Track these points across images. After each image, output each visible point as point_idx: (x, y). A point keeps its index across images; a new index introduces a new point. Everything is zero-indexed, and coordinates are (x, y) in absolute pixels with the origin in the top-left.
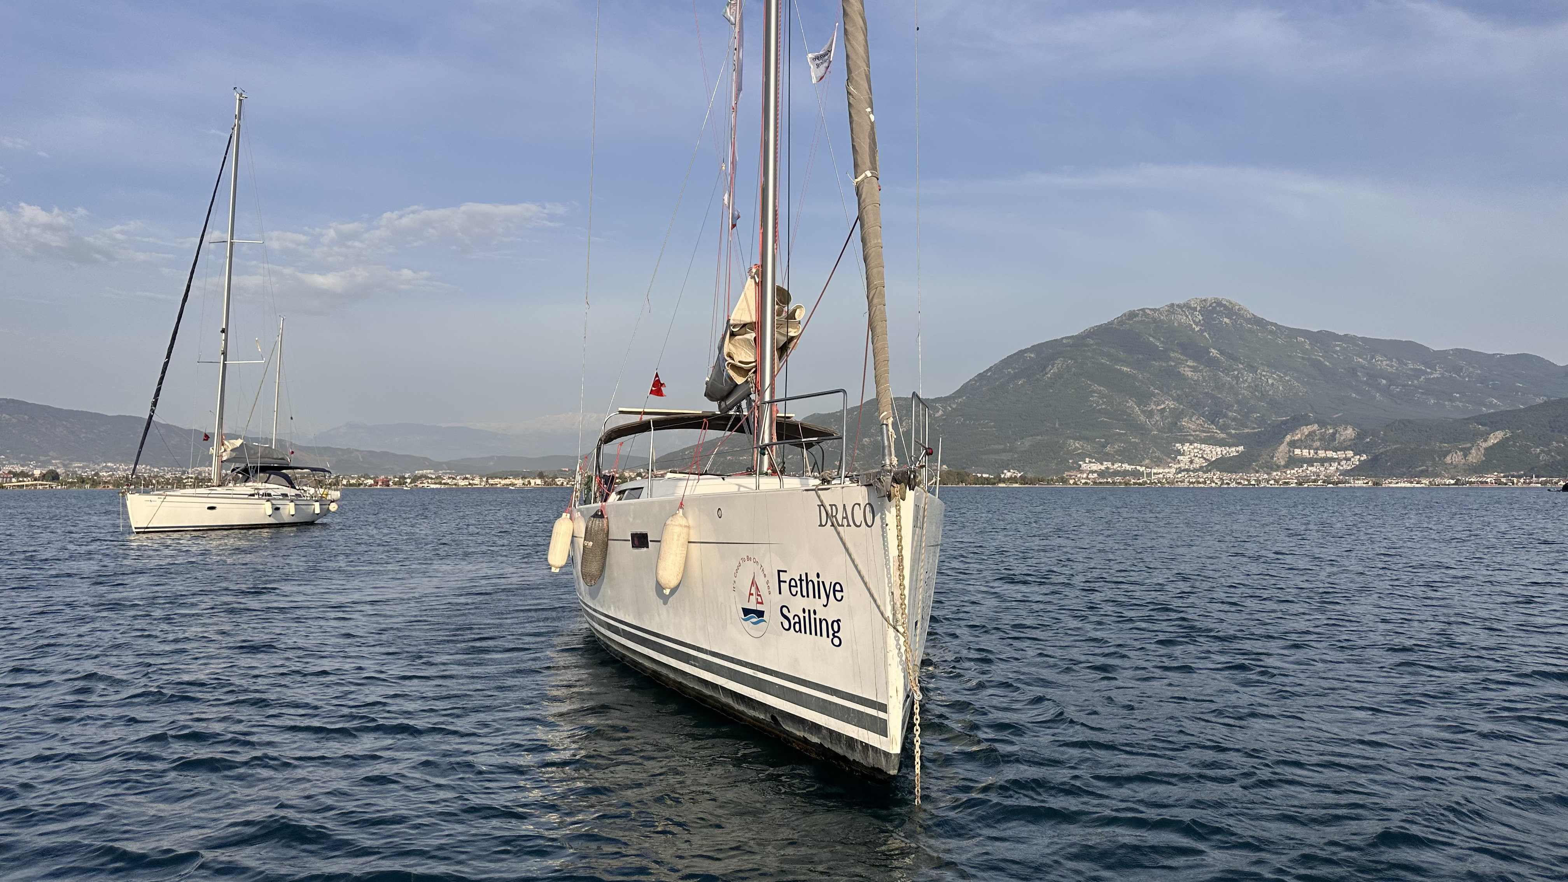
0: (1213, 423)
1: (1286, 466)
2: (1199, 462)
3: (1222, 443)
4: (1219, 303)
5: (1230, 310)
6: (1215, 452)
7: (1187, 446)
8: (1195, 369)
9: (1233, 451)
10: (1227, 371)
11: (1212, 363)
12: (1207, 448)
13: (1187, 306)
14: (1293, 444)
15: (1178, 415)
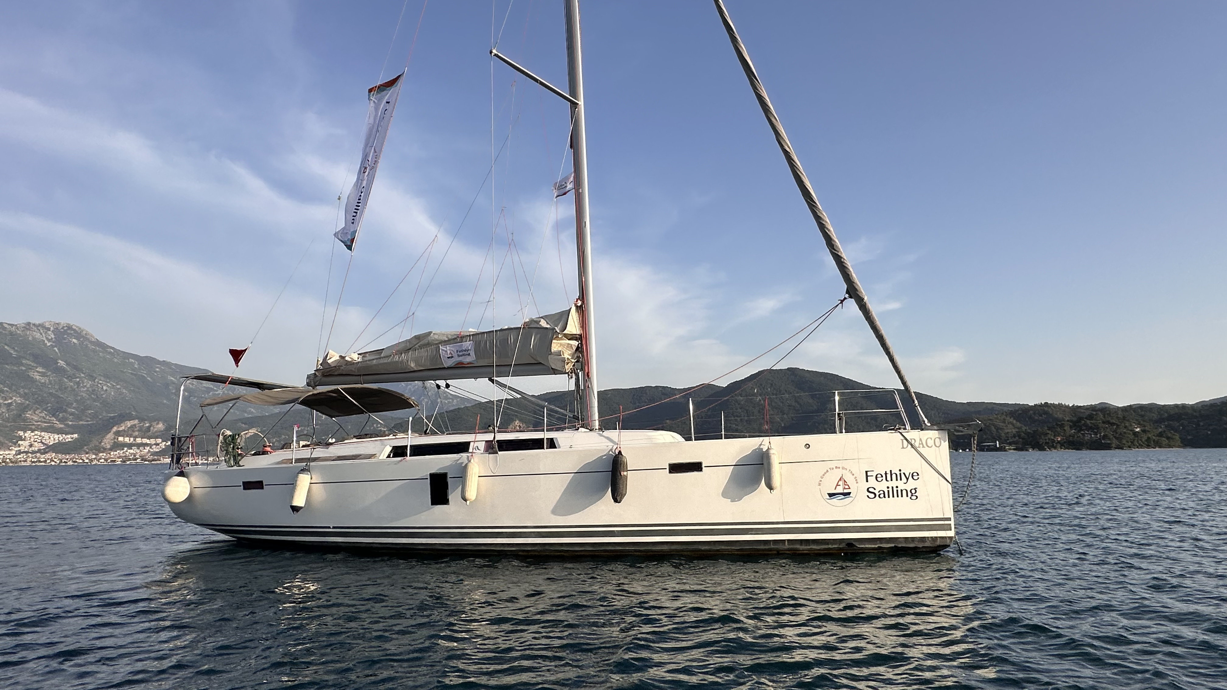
0: (53, 415)
1: (111, 449)
2: (37, 446)
3: (60, 432)
4: (70, 327)
5: (79, 334)
6: (52, 439)
7: (28, 434)
8: (43, 375)
9: (68, 438)
10: (70, 378)
11: (59, 371)
12: (46, 435)
13: (42, 326)
14: (118, 434)
15: (23, 409)
